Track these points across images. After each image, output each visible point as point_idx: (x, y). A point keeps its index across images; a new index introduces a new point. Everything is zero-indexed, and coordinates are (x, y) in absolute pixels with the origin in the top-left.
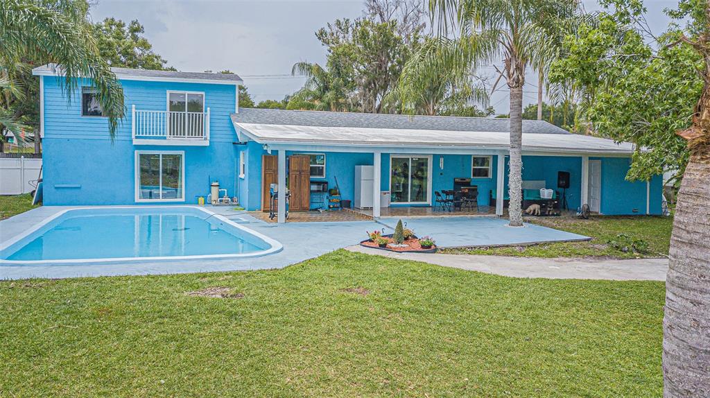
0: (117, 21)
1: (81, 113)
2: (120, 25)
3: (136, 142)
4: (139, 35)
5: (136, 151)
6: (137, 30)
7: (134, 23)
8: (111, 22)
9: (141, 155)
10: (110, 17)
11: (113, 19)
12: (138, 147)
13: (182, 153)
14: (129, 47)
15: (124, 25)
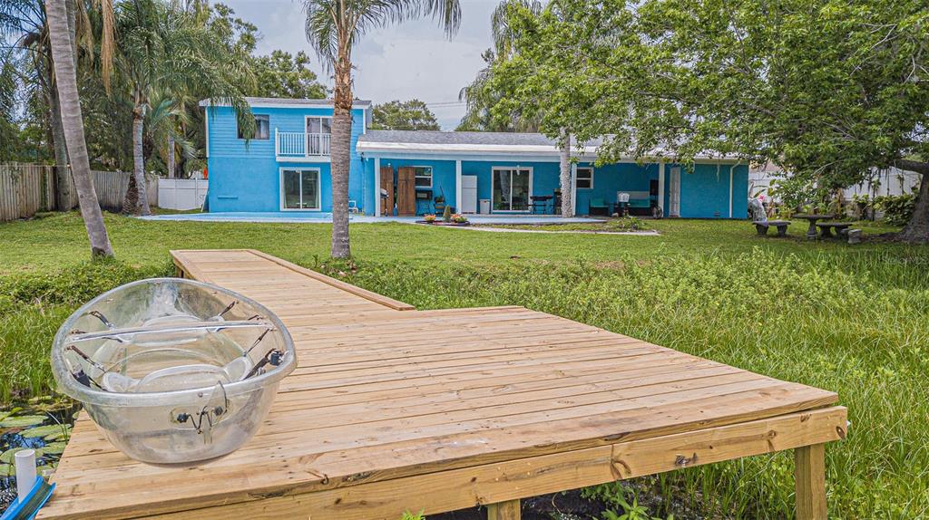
0: (283, 52)
1: (237, 136)
2: (287, 57)
3: (279, 159)
4: (306, 66)
5: (280, 168)
6: (302, 61)
7: (300, 54)
8: (278, 55)
9: (285, 171)
10: (277, 50)
11: (280, 52)
12: (282, 164)
13: (318, 169)
14: (294, 78)
15: (290, 57)
